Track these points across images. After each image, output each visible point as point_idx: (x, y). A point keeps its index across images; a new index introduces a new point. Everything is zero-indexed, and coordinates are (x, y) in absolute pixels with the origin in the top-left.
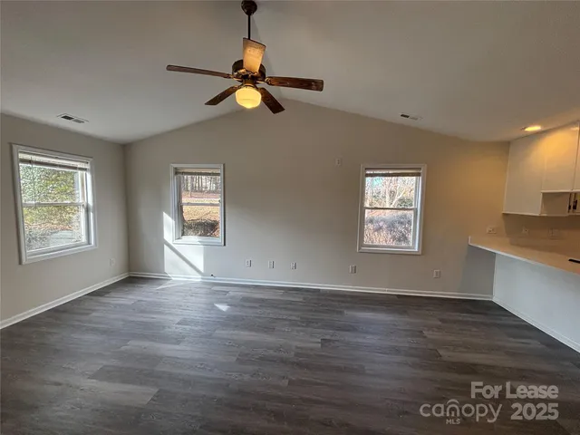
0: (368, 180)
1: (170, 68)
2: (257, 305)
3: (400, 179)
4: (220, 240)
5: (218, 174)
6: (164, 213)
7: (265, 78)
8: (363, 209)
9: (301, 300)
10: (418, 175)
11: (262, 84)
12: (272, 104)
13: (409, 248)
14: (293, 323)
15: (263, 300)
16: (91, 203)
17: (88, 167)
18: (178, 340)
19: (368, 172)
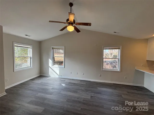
0: (104, 50)
1: (50, 21)
2: (73, 85)
3: (113, 50)
4: (64, 66)
5: (63, 49)
6: (49, 59)
7: (75, 23)
8: (103, 59)
9: (85, 84)
10: (119, 49)
11: (74, 25)
12: (77, 30)
13: (117, 70)
14: (83, 91)
15: (75, 83)
16: (31, 56)
17: (31, 47)
18: (51, 94)
19: (104, 48)
